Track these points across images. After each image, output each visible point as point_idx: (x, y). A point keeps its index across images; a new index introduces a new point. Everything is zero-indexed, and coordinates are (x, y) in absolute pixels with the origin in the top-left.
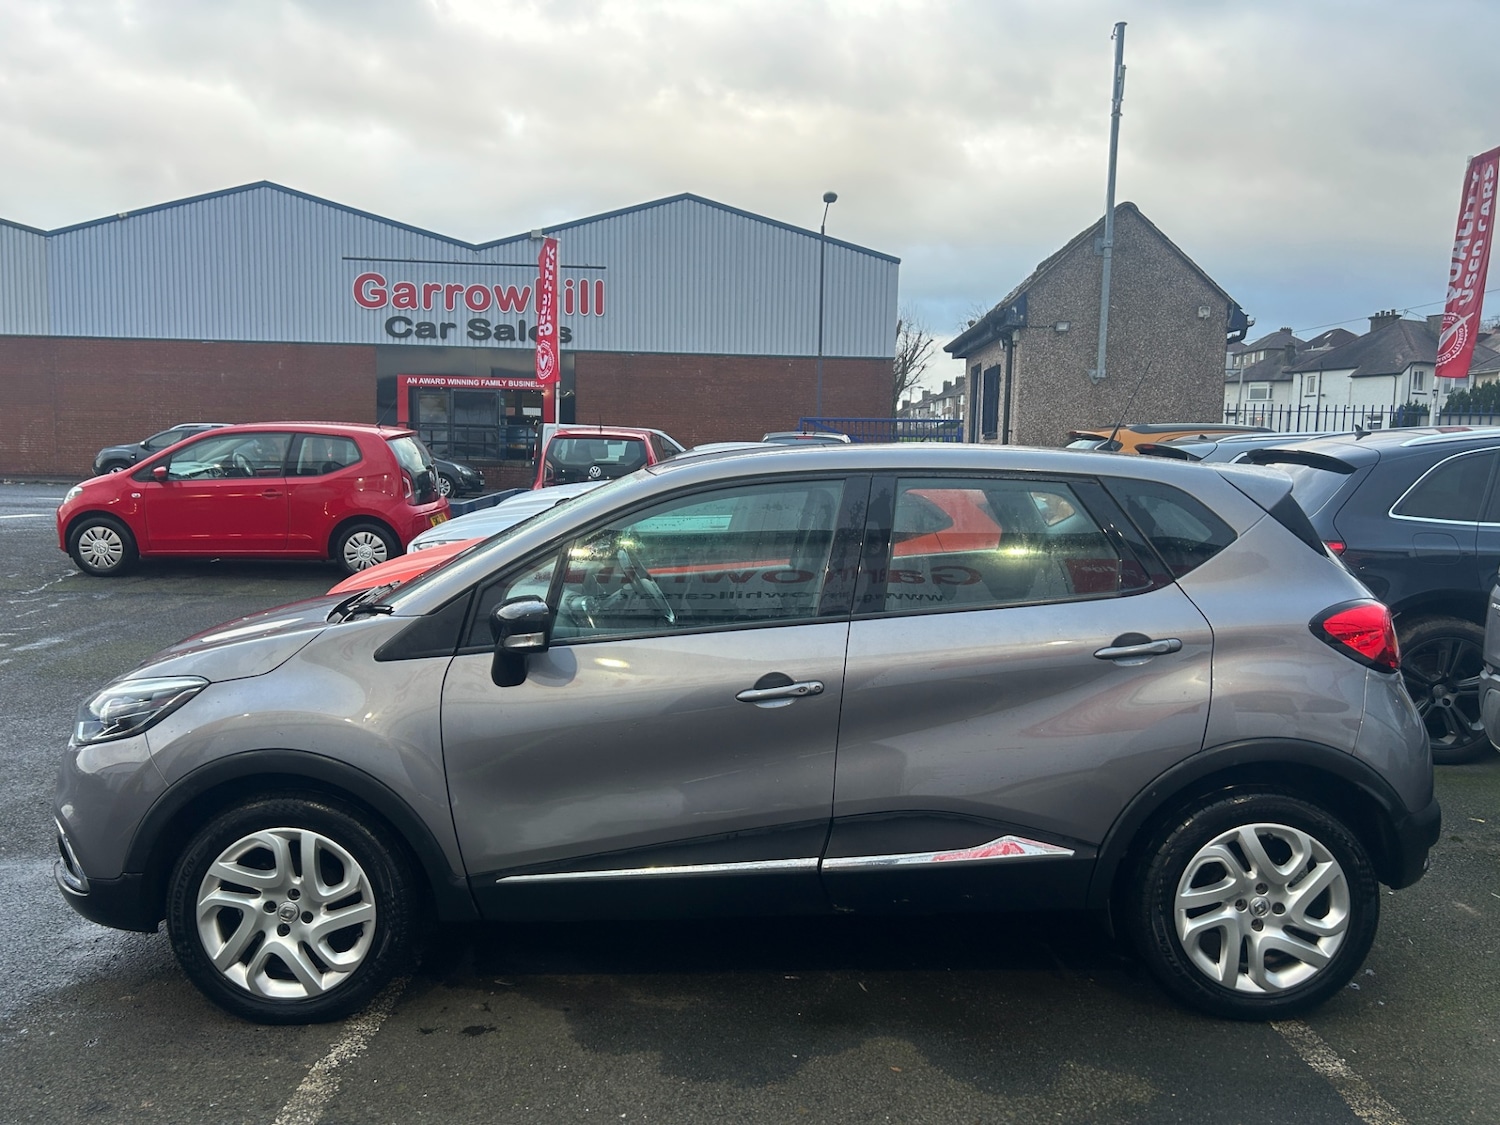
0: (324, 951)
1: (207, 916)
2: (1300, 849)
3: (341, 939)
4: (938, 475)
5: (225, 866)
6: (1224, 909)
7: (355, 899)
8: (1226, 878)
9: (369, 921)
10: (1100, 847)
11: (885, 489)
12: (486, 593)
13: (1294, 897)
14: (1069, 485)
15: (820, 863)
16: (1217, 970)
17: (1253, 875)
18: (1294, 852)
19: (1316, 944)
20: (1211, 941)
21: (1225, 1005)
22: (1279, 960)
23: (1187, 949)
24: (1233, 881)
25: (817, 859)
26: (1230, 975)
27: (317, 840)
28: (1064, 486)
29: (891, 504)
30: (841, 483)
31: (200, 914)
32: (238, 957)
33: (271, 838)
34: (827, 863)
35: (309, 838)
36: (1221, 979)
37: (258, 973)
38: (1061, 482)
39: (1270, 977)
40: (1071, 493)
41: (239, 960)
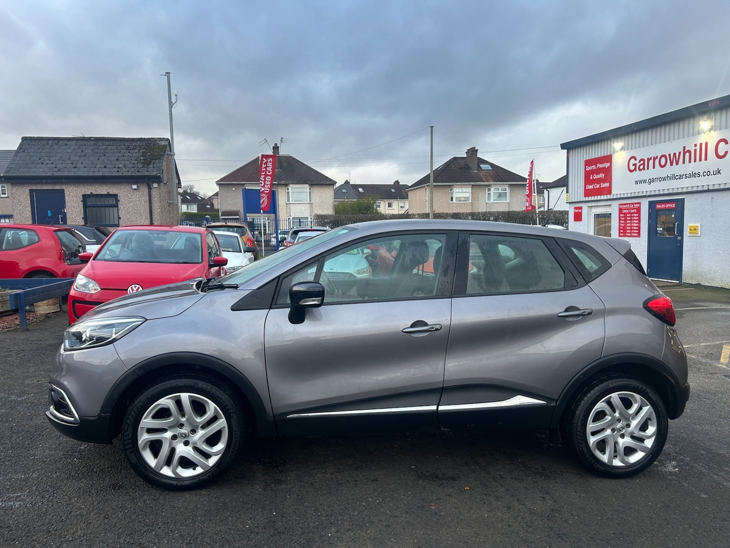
0: (205, 448)
1: (144, 448)
2: (636, 402)
3: (212, 440)
4: (487, 234)
5: (147, 421)
6: (607, 430)
7: (214, 419)
8: (607, 416)
9: (224, 427)
10: (557, 401)
11: (465, 239)
12: (284, 280)
13: (634, 423)
14: (542, 241)
15: (438, 408)
16: (605, 458)
17: (617, 415)
18: (633, 404)
19: (643, 443)
20: (602, 445)
21: (609, 473)
22: (629, 451)
23: (592, 449)
24: (610, 418)
25: (436, 406)
26: (610, 460)
27: (189, 396)
28: (540, 241)
29: (468, 245)
30: (445, 235)
31: (140, 447)
32: (164, 464)
33: (166, 402)
34: (441, 408)
35: (185, 397)
36: (607, 461)
37: (177, 467)
38: (539, 239)
39: (626, 458)
40: (543, 244)
41: (166, 465)
